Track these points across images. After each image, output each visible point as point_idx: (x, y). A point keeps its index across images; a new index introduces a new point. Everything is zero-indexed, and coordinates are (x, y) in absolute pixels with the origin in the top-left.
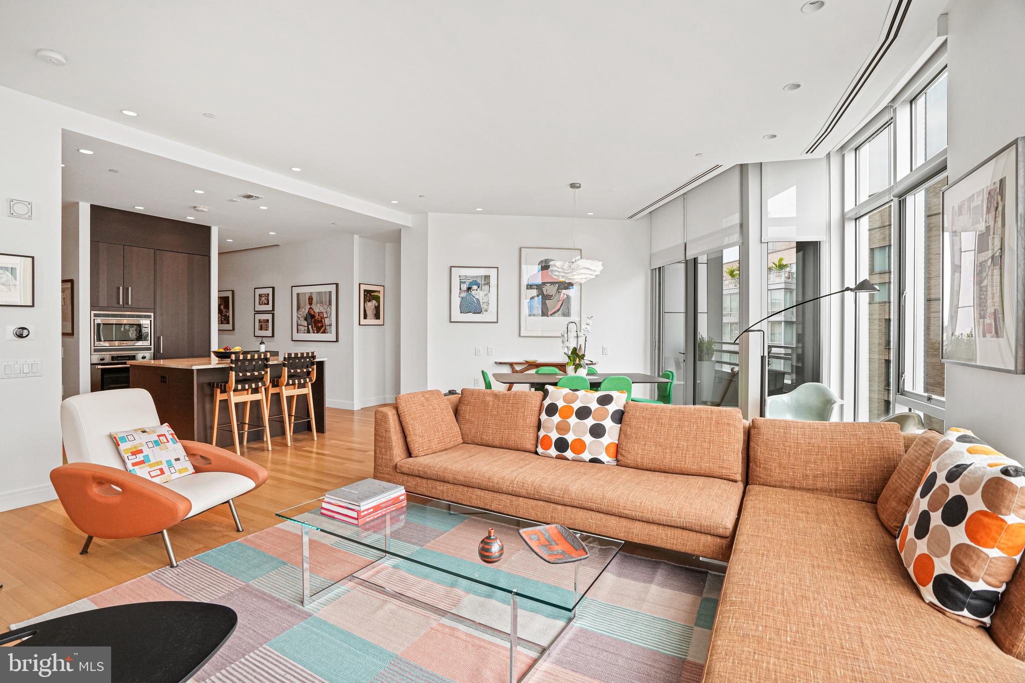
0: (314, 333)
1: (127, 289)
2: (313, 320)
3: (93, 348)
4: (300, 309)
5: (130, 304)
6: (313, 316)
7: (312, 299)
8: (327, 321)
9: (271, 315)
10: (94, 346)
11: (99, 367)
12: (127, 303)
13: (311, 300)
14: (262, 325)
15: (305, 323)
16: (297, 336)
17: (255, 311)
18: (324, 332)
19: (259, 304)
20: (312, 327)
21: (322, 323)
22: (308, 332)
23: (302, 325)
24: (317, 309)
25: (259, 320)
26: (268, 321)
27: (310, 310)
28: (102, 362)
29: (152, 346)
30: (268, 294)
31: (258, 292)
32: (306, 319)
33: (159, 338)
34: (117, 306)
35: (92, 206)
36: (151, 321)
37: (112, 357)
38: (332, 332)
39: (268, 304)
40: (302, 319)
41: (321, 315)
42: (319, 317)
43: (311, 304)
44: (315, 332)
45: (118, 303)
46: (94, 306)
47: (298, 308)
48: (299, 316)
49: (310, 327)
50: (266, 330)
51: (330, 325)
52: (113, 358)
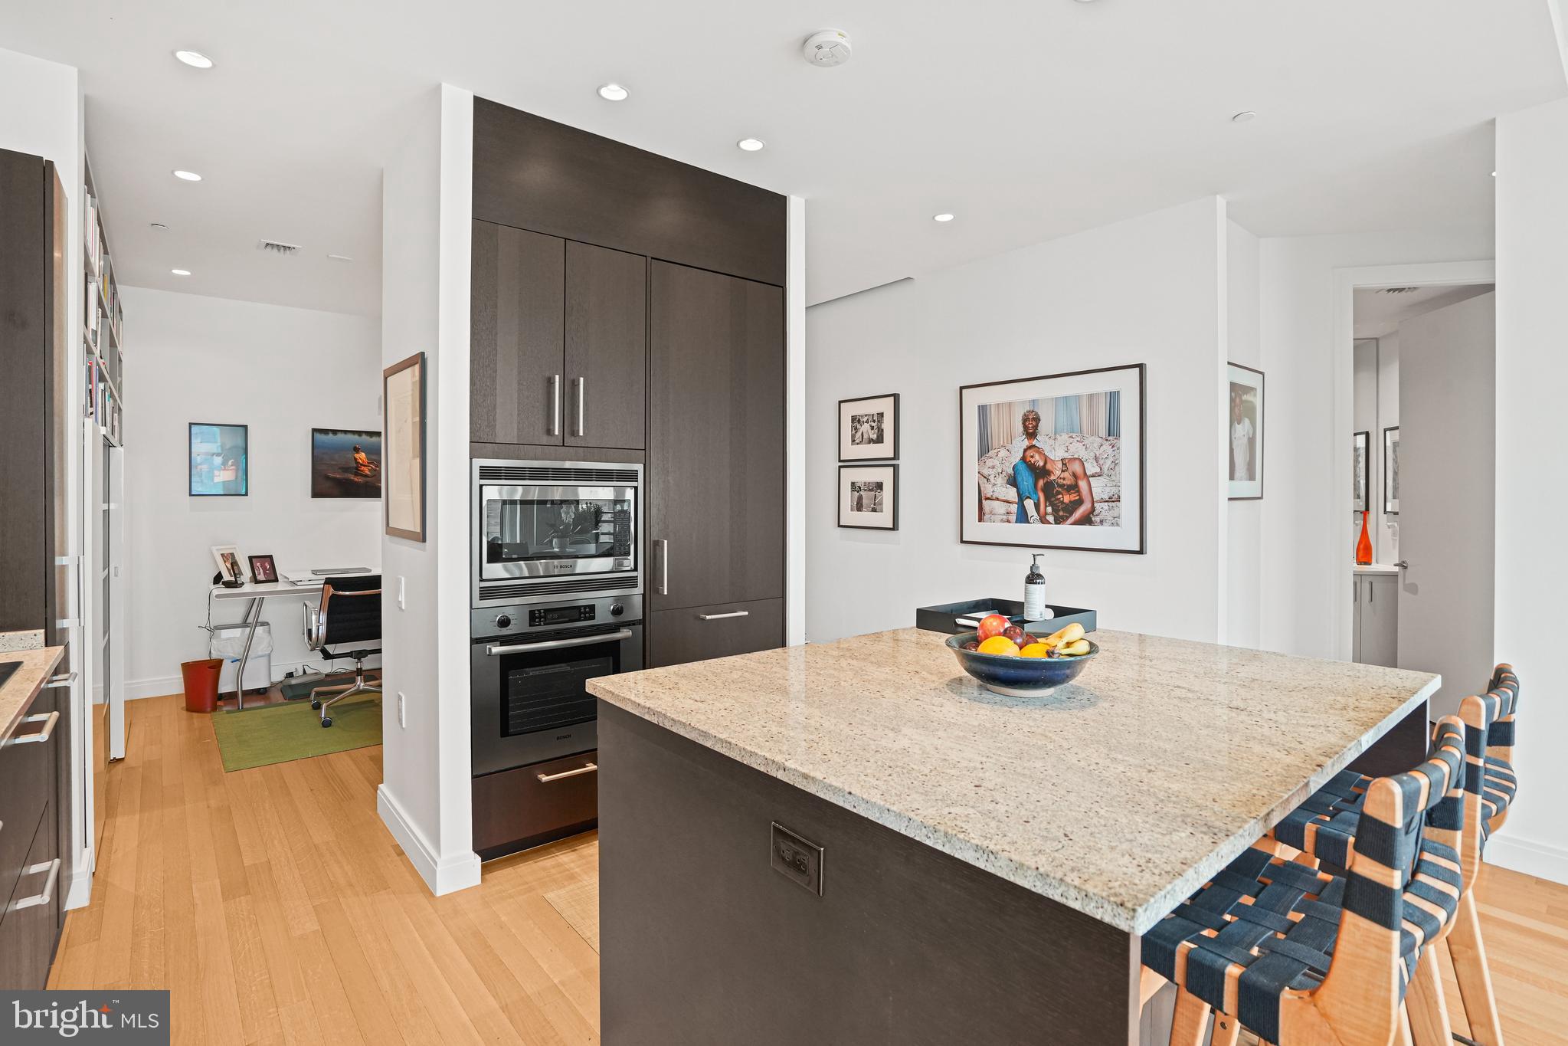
0: (1043, 520)
1: (575, 385)
2: (1041, 483)
3: (477, 584)
4: (991, 453)
5: (581, 434)
6: (1040, 472)
7: (1037, 419)
8: (1099, 488)
9: (891, 469)
10: (482, 580)
11: (497, 649)
12: (574, 433)
13: (1031, 426)
14: (860, 498)
15: (1012, 493)
16: (975, 530)
17: (840, 461)
18: (1086, 520)
19: (853, 441)
20: (1037, 506)
21: (1079, 492)
22: (1023, 517)
23: (997, 499)
24: (1055, 449)
25: (853, 484)
26: (879, 486)
27: (1030, 453)
28: (505, 631)
29: (640, 574)
30: (881, 415)
31: (849, 410)
32: (1013, 481)
33: (657, 544)
34: (545, 440)
35: (477, 101)
36: (636, 488)
37: (532, 613)
38: (1123, 521)
39: (880, 440)
40: (1001, 481)
41: (1076, 467)
42: (1066, 475)
43: (1031, 434)
44: (1051, 518)
45: (549, 432)
46: (479, 444)
47: (984, 450)
48: (986, 472)
49: (1029, 504)
50: (874, 510)
51: (1115, 499)
52: (534, 617)
